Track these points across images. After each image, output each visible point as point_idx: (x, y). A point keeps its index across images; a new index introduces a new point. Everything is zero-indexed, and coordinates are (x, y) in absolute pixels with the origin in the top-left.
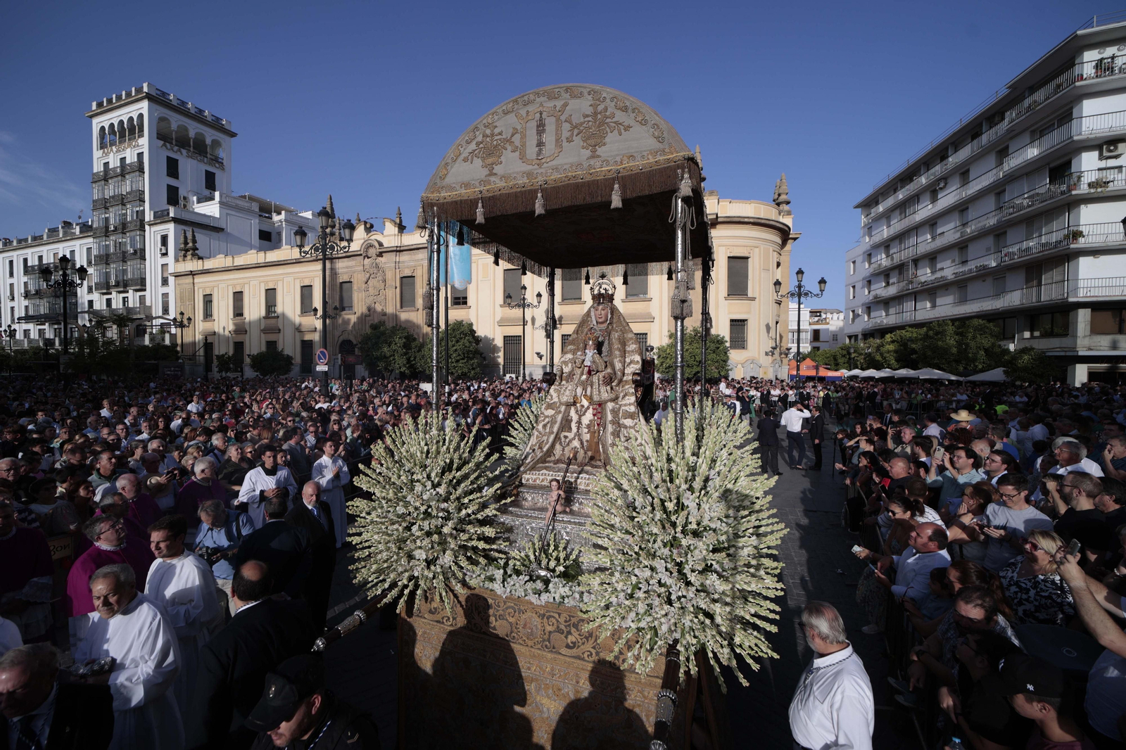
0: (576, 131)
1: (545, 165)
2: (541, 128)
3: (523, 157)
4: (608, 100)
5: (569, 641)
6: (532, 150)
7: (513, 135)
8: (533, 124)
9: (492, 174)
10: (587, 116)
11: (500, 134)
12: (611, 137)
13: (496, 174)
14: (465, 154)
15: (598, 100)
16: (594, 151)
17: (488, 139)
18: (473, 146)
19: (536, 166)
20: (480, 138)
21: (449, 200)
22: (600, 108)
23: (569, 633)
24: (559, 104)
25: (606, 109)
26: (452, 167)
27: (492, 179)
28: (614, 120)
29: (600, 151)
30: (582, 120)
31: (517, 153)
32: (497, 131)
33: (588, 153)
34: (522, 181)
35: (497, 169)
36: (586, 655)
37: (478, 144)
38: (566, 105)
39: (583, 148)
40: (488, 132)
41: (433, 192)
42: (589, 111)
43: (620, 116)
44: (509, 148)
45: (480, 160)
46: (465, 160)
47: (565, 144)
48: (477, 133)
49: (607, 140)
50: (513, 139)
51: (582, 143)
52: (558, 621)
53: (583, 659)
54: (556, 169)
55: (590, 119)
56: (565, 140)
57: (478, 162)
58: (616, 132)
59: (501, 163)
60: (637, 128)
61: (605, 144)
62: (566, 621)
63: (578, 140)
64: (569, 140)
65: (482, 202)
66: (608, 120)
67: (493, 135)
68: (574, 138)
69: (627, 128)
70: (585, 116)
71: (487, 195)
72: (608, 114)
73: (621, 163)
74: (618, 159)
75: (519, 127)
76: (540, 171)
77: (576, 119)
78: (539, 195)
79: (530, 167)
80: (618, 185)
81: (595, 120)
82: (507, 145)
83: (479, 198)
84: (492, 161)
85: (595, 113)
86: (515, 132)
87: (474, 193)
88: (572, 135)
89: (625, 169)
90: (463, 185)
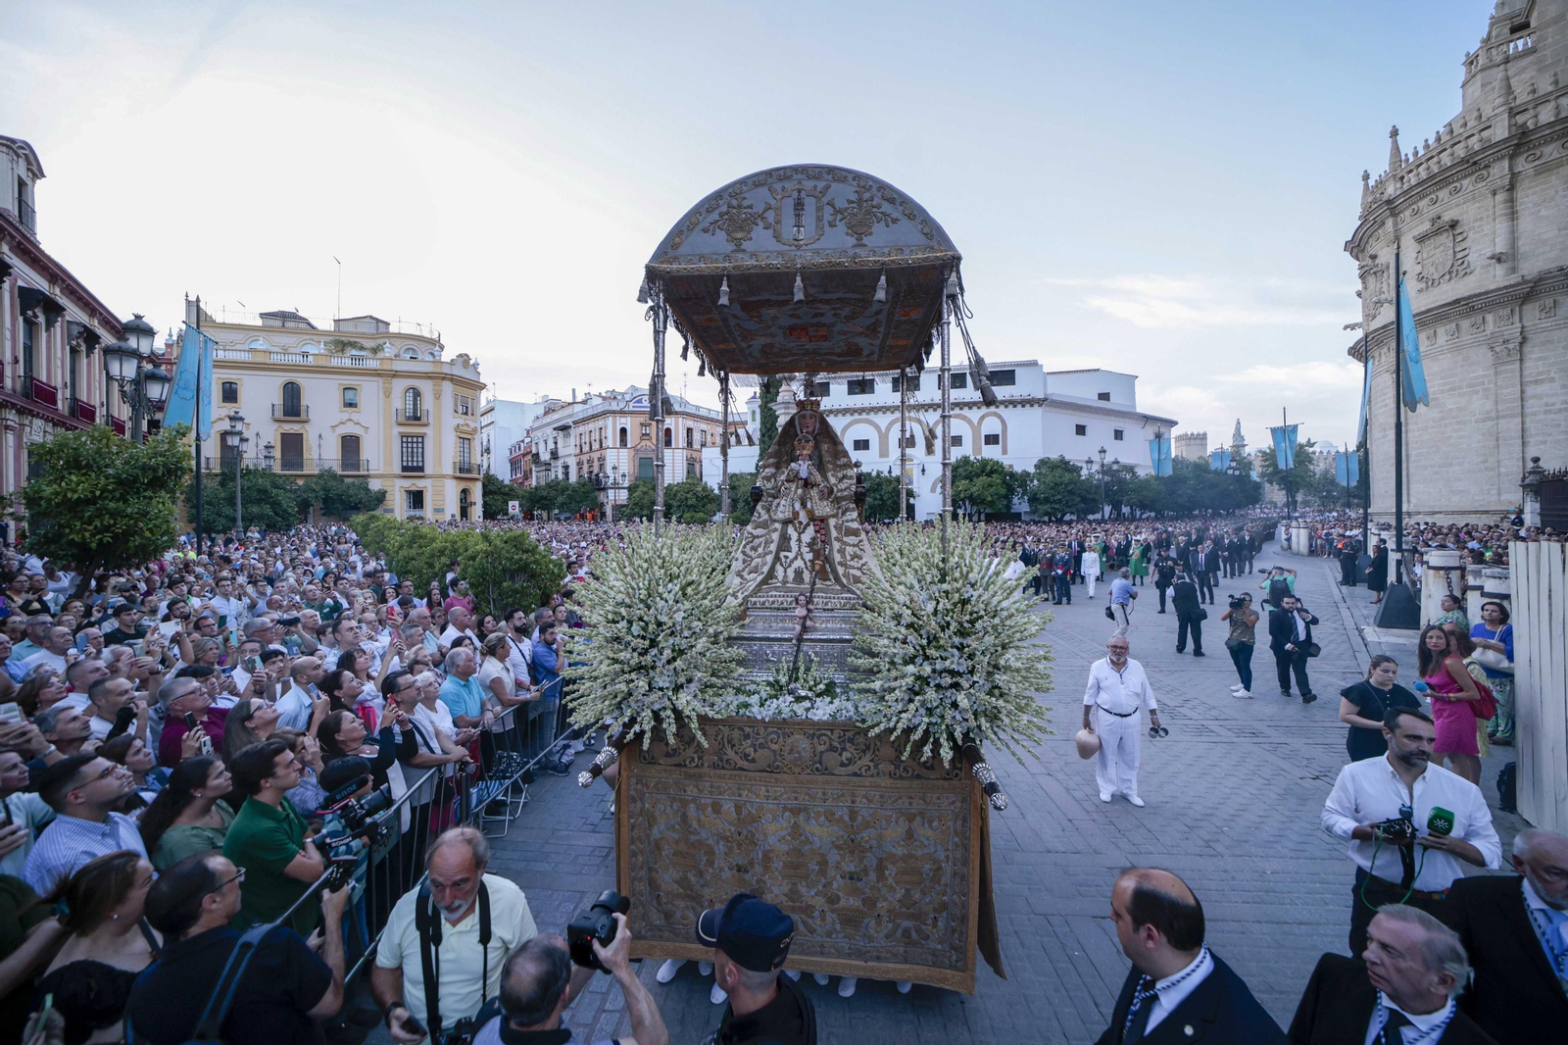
0: (839, 216)
1: (804, 247)
2: (799, 206)
3: (777, 237)
5: (844, 758)
6: (788, 230)
7: (764, 212)
8: (790, 203)
9: (739, 249)
10: (853, 202)
11: (750, 207)
12: (878, 228)
13: (744, 251)
14: (705, 224)
15: (864, 187)
16: (860, 240)
17: (734, 211)
18: (715, 216)
19: (793, 248)
20: (724, 209)
21: (685, 273)
22: (866, 196)
23: (844, 749)
24: (821, 185)
26: (687, 237)
27: (740, 255)
28: (881, 210)
29: (866, 240)
30: (846, 205)
31: (771, 231)
32: (745, 203)
33: (852, 241)
34: (776, 262)
35: (745, 245)
36: (863, 770)
37: (721, 215)
38: (828, 187)
39: (847, 234)
40: (734, 203)
41: (662, 263)
42: (854, 197)
43: (886, 207)
44: (761, 224)
45: (724, 233)
46: (705, 231)
47: (827, 228)
48: (721, 202)
49: (873, 229)
51: (846, 230)
52: (830, 739)
53: (860, 775)
54: (817, 252)
55: (855, 205)
56: (826, 224)
57: (721, 235)
58: (883, 223)
59: (751, 239)
60: (904, 221)
61: (871, 234)
62: (839, 737)
63: (841, 227)
64: (832, 225)
65: (728, 280)
66: (875, 210)
67: (740, 207)
68: (838, 223)
69: (895, 221)
70: (850, 202)
71: (734, 272)
72: (874, 203)
73: (889, 255)
74: (886, 250)
75: (773, 202)
76: (798, 253)
77: (840, 204)
78: (798, 279)
79: (787, 248)
80: (883, 278)
81: (860, 208)
82: (759, 221)
83: (724, 275)
84: (739, 235)
85: (860, 201)
86: (768, 208)
87: (718, 268)
88: (835, 220)
89: (892, 261)
90: (702, 257)
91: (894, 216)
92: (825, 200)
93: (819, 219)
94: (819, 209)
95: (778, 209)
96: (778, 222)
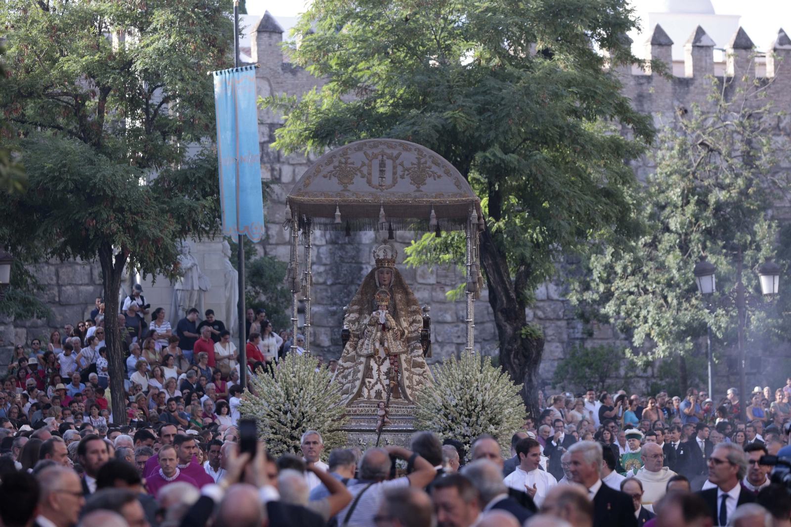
0: (406, 173)
1: (385, 190)
2: (382, 165)
3: (369, 182)
4: (427, 157)
6: (376, 179)
7: (362, 166)
8: (376, 163)
9: (346, 190)
11: (353, 163)
12: (429, 180)
13: (349, 191)
14: (325, 173)
15: (421, 155)
16: (418, 187)
18: (331, 168)
19: (379, 190)
20: (337, 164)
21: (312, 203)
22: (423, 160)
24: (395, 152)
25: (425, 163)
26: (313, 180)
27: (346, 193)
28: (432, 170)
29: (422, 188)
31: (365, 179)
32: (349, 161)
33: (414, 187)
34: (368, 198)
35: (350, 187)
37: (335, 167)
39: (411, 183)
40: (343, 160)
41: (298, 195)
42: (415, 161)
44: (359, 174)
46: (325, 177)
47: (399, 179)
49: (427, 181)
50: (362, 169)
54: (393, 194)
55: (416, 166)
56: (399, 177)
57: (335, 180)
58: (432, 177)
59: (353, 183)
60: (446, 177)
61: (425, 184)
63: (407, 179)
64: (402, 177)
65: (340, 208)
66: (428, 169)
67: (346, 163)
68: (405, 176)
69: (439, 177)
70: (413, 164)
71: (343, 203)
72: (427, 165)
73: (436, 198)
74: (434, 195)
75: (366, 162)
76: (382, 194)
77: (407, 164)
78: (382, 210)
79: (374, 190)
80: (433, 211)
81: (419, 168)
82: (358, 172)
83: (336, 205)
84: (346, 181)
85: (419, 163)
86: (363, 164)
87: (332, 201)
88: (404, 175)
89: (438, 202)
90: (323, 194)
91: (439, 174)
92: (398, 162)
93: (394, 173)
94: (394, 167)
95: (370, 166)
96: (370, 174)
